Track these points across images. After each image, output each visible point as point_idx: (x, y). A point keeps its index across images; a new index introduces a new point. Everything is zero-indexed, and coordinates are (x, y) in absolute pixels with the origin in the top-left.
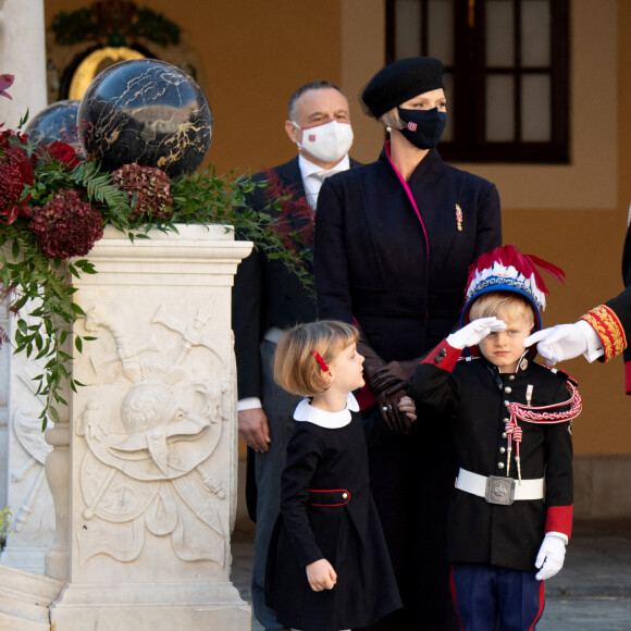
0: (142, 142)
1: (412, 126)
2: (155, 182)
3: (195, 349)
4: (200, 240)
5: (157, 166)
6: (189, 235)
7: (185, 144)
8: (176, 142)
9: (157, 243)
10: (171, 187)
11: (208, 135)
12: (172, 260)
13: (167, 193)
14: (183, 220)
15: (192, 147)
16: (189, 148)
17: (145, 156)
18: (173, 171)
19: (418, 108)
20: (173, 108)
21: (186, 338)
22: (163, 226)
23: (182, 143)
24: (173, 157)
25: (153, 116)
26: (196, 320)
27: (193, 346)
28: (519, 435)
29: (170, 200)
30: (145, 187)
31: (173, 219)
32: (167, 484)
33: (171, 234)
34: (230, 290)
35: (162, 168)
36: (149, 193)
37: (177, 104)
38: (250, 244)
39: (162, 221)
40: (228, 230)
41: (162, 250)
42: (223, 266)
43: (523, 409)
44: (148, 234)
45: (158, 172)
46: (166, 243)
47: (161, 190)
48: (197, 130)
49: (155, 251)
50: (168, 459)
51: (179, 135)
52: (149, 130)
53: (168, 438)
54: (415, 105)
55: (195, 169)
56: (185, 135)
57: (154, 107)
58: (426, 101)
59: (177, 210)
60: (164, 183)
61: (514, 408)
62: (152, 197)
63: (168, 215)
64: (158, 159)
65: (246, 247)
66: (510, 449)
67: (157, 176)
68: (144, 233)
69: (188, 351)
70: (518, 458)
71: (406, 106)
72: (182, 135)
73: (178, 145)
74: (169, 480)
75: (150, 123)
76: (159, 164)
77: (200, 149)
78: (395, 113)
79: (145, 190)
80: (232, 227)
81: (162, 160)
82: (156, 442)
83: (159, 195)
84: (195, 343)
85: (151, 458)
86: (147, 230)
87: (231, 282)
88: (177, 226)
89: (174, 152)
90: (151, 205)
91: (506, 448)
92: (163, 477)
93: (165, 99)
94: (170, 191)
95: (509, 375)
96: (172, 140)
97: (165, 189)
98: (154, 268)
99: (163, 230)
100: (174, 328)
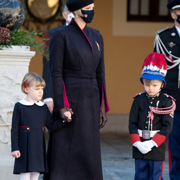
0: (2, 20)
1: (86, 16)
2: (5, 32)
3: (17, 85)
4: (19, 51)
5: (6, 27)
6: (15, 49)
7: (15, 20)
8: (12, 20)
9: (5, 51)
10: (11, 34)
11: (23, 18)
12: (10, 57)
13: (9, 36)
14: (14, 44)
15: (17, 21)
16: (16, 22)
17: (3, 24)
18: (11, 29)
19: (87, 10)
20: (12, 9)
21: (14, 81)
22: (7, 46)
23: (14, 20)
24: (11, 24)
25: (5, 11)
26: (17, 76)
27: (16, 84)
28: (152, 118)
29: (10, 38)
30: (2, 34)
31: (11, 44)
32: (7, 127)
33: (10, 49)
34: (28, 67)
35: (8, 28)
36: (3, 36)
37: (13, 8)
38: (35, 52)
39: (7, 44)
40: (27, 48)
41: (7, 54)
42: (26, 59)
43: (155, 109)
44: (3, 49)
45: (6, 29)
46: (8, 51)
47: (7, 35)
48: (19, 16)
49: (4, 54)
50: (8, 119)
51: (13, 17)
52: (4, 15)
53: (8, 113)
54: (87, 9)
55: (19, 28)
56: (15, 17)
57: (6, 9)
58: (90, 7)
59: (12, 41)
60: (8, 33)
61: (152, 109)
62: (4, 37)
63: (9, 43)
64: (7, 25)
65: (33, 53)
66: (149, 122)
67: (6, 30)
68: (1, 48)
69: (15, 86)
70: (151, 125)
71: (84, 9)
72: (14, 17)
73: (13, 21)
74: (8, 126)
75: (5, 13)
76: (7, 26)
77: (20, 22)
78: (80, 11)
79: (2, 35)
80: (29, 47)
81: (8, 25)
82: (4, 114)
83: (6, 36)
84: (17, 83)
85: (2, 119)
86: (2, 47)
87: (28, 64)
88: (12, 46)
89: (12, 23)
90: (4, 39)
91: (148, 122)
92: (5, 125)
93: (9, 6)
94: (10, 35)
95: (152, 98)
96: (11, 19)
97: (8, 35)
98: (4, 59)
99: (8, 47)
100: (10, 78)
